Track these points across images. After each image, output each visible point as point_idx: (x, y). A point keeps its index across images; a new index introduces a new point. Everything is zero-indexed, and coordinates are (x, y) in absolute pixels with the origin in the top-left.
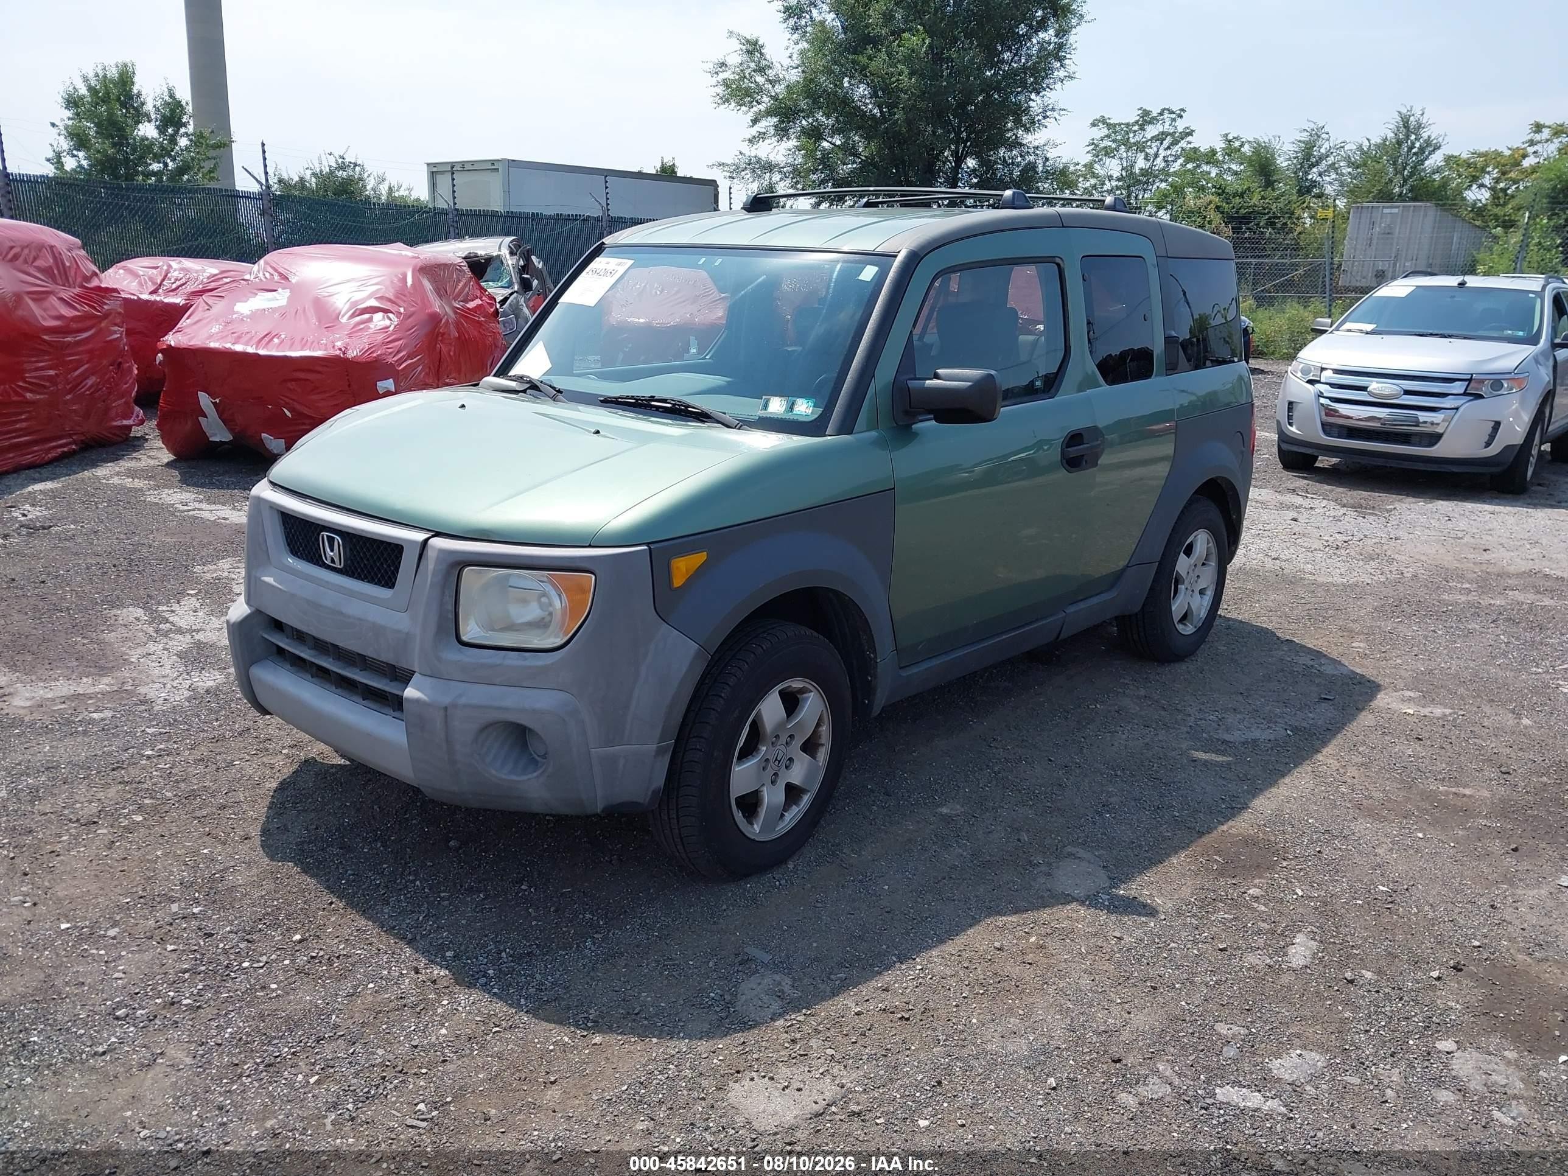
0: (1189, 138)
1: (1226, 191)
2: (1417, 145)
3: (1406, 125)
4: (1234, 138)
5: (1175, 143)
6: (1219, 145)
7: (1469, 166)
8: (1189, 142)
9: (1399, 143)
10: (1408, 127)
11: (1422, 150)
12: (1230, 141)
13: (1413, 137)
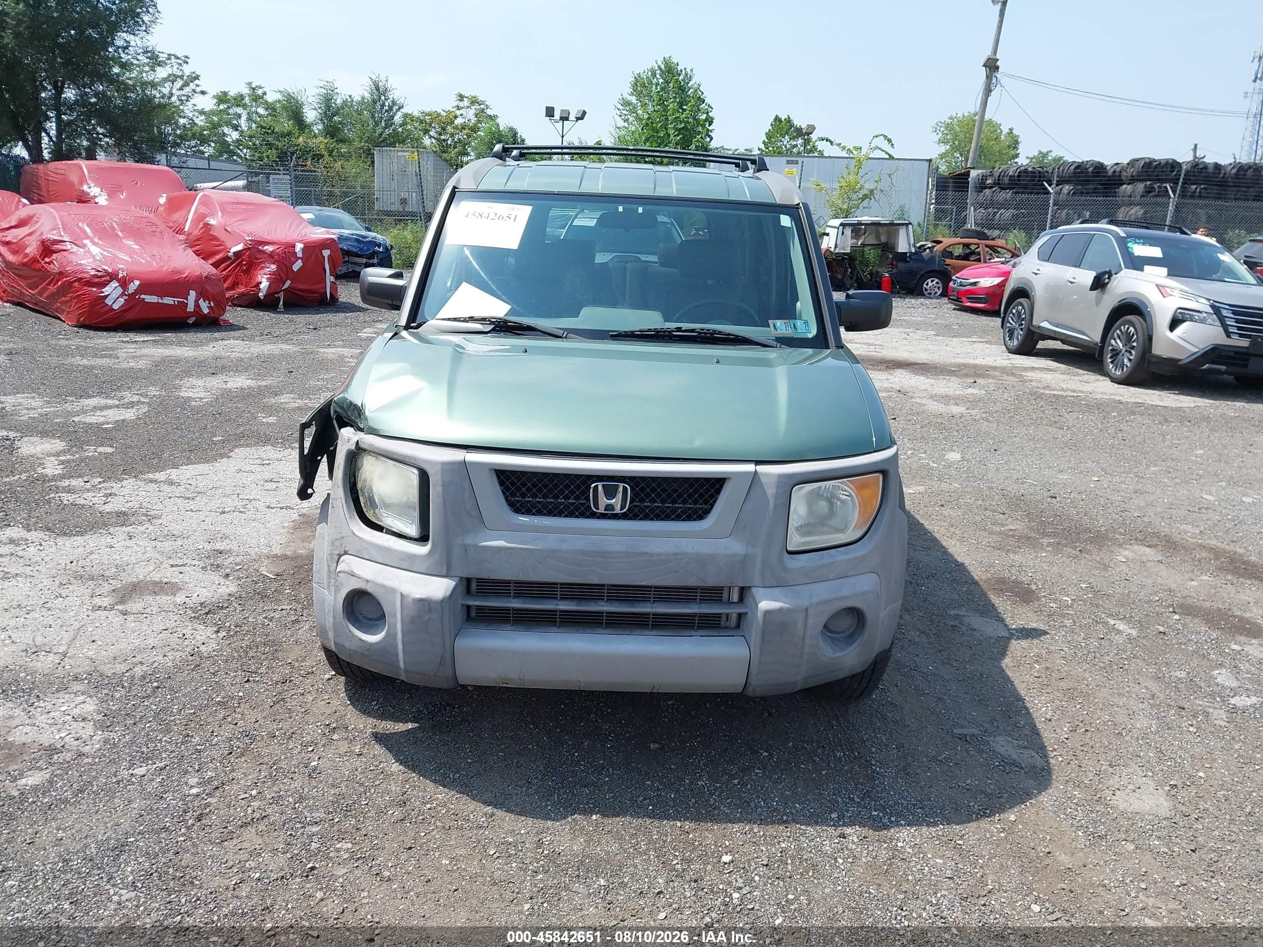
0: (197, 82)
1: (275, 131)
2: (387, 104)
3: (378, 89)
4: (257, 87)
5: (186, 84)
6: (246, 91)
7: (421, 122)
8: (197, 86)
9: (374, 102)
10: (379, 91)
11: (391, 108)
12: (254, 89)
13: (383, 98)
